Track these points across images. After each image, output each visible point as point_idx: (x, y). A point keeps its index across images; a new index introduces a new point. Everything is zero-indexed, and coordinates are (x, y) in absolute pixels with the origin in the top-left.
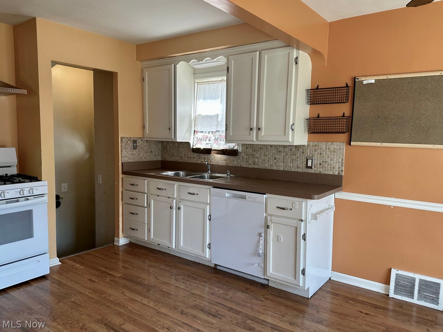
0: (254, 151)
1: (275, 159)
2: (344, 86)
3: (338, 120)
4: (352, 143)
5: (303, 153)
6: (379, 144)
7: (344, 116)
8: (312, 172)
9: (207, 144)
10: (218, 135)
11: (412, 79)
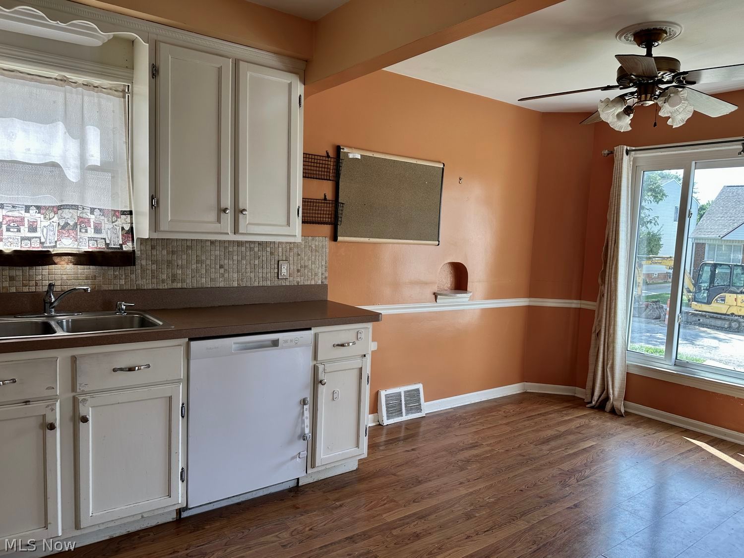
0: (173, 252)
1: (221, 267)
2: (324, 155)
3: (325, 205)
4: (340, 239)
5: (272, 253)
6: (366, 240)
7: (325, 199)
8: (287, 284)
9: (23, 239)
10: (76, 218)
11: (394, 162)
